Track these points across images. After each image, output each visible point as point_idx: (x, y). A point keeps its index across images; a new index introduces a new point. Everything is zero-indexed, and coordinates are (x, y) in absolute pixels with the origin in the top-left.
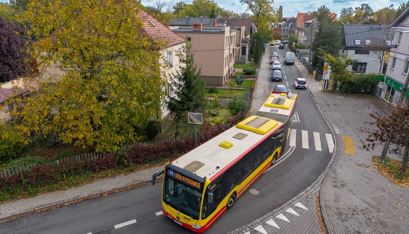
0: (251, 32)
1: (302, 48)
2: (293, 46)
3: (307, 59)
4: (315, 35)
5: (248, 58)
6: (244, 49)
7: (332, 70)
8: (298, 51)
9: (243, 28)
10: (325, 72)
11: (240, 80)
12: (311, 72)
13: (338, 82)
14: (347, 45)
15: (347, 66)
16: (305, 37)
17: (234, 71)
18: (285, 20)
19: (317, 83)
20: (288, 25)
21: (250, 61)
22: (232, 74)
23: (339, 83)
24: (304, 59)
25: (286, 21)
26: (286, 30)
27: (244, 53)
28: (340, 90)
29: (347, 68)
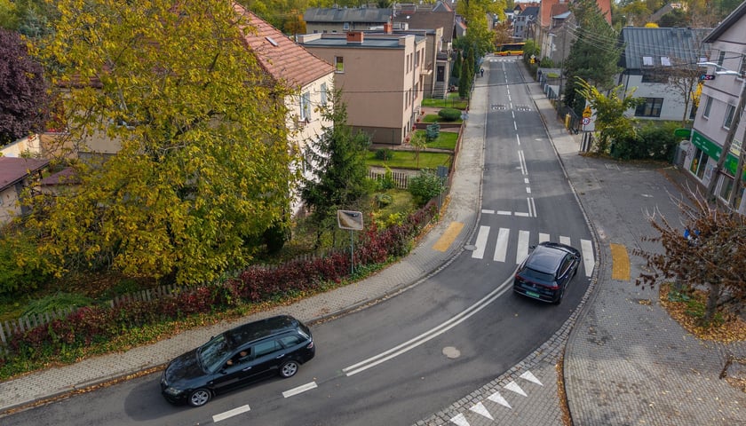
0: (455, 37)
1: (548, 66)
2: (532, 61)
3: (556, 89)
4: (571, 47)
5: (449, 85)
6: (441, 69)
7: (598, 116)
8: (540, 73)
9: (440, 32)
10: (585, 120)
11: (431, 134)
12: (561, 116)
13: (608, 137)
14: (628, 67)
15: (626, 110)
16: (554, 46)
17: (423, 113)
18: (518, 7)
19: (571, 138)
20: (523, 19)
21: (451, 91)
22: (418, 121)
23: (610, 140)
24: (550, 89)
25: (521, 9)
26: (520, 28)
27: (440, 78)
28: (612, 152)
29: (625, 113)
